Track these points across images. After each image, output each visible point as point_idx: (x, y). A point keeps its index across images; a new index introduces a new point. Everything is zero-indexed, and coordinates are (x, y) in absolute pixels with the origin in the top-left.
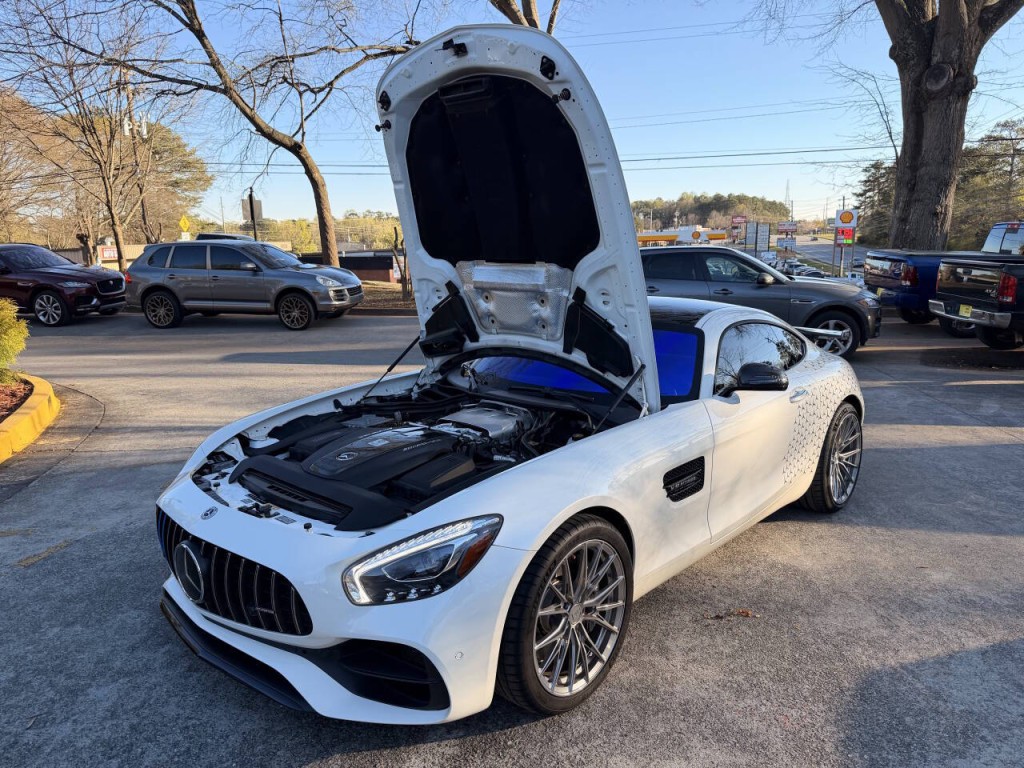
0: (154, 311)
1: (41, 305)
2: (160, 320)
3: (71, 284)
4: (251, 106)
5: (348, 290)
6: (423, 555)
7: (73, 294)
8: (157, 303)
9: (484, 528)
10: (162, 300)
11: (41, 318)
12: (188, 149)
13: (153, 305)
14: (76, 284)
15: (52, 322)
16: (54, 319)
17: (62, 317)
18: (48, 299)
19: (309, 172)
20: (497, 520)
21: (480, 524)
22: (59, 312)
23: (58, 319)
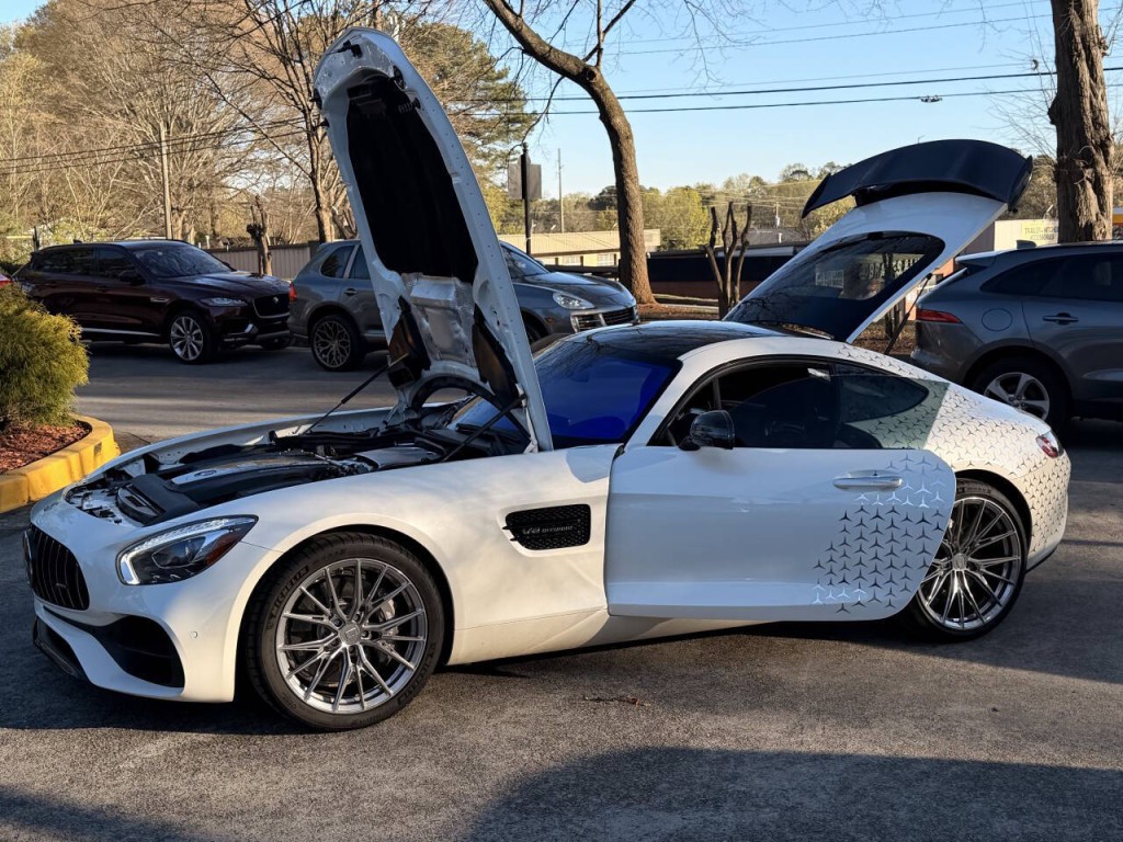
0: (324, 344)
1: (178, 332)
2: (331, 356)
3: (218, 301)
4: (517, 11)
5: (604, 314)
6: (181, 543)
7: (221, 316)
8: (329, 332)
9: (236, 526)
10: (335, 328)
11: (178, 351)
12: (499, 67)
13: (324, 336)
14: (226, 302)
15: (191, 358)
16: (194, 353)
17: (204, 350)
18: (188, 322)
19: (606, 117)
20: (252, 520)
21: (233, 522)
22: (200, 342)
23: (198, 353)
